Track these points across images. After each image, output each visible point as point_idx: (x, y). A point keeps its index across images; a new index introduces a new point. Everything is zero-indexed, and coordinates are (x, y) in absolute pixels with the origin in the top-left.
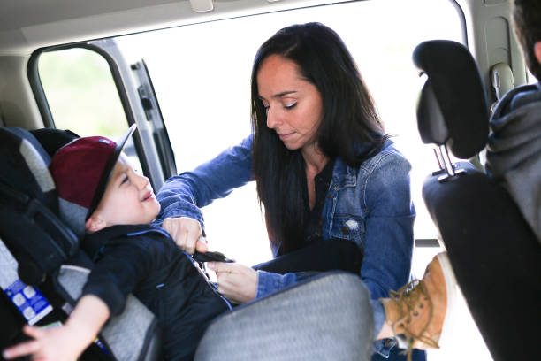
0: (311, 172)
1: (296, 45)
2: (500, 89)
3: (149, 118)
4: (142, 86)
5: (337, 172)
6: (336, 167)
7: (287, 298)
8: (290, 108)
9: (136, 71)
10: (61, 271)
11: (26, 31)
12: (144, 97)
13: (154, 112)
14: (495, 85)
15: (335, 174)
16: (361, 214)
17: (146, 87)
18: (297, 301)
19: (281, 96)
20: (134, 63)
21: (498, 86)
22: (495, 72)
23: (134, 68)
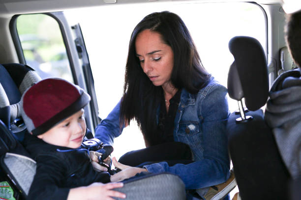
0: (168, 97)
1: (159, 24)
2: (284, 63)
3: (81, 57)
4: (77, 39)
5: (183, 96)
6: (182, 94)
7: (134, 185)
8: (157, 60)
9: (74, 30)
10: (6, 156)
11: (7, 5)
12: (78, 45)
13: (84, 54)
14: (282, 60)
15: (182, 98)
16: (198, 120)
17: (80, 39)
18: (140, 187)
19: (152, 54)
20: (73, 25)
21: (283, 60)
22: (282, 52)
23: (73, 28)
